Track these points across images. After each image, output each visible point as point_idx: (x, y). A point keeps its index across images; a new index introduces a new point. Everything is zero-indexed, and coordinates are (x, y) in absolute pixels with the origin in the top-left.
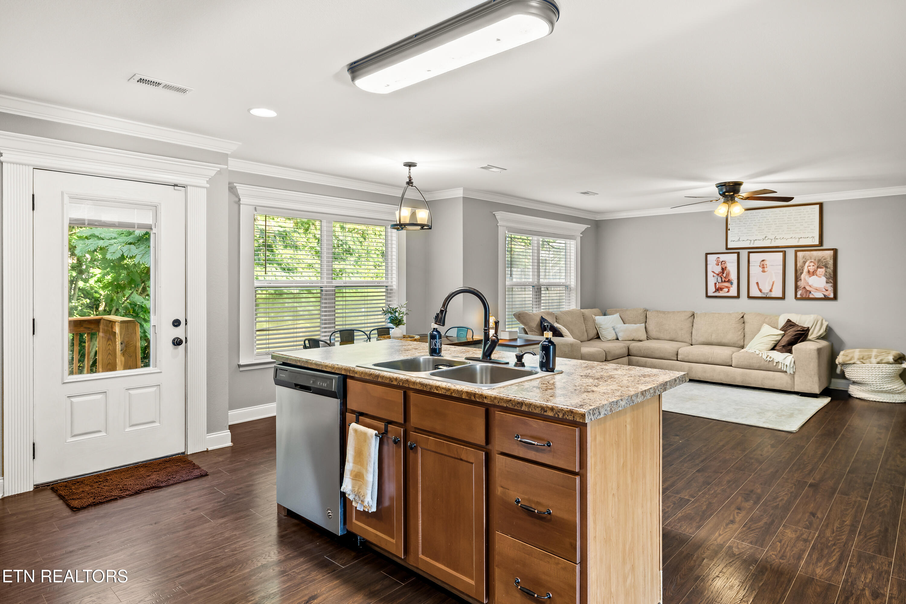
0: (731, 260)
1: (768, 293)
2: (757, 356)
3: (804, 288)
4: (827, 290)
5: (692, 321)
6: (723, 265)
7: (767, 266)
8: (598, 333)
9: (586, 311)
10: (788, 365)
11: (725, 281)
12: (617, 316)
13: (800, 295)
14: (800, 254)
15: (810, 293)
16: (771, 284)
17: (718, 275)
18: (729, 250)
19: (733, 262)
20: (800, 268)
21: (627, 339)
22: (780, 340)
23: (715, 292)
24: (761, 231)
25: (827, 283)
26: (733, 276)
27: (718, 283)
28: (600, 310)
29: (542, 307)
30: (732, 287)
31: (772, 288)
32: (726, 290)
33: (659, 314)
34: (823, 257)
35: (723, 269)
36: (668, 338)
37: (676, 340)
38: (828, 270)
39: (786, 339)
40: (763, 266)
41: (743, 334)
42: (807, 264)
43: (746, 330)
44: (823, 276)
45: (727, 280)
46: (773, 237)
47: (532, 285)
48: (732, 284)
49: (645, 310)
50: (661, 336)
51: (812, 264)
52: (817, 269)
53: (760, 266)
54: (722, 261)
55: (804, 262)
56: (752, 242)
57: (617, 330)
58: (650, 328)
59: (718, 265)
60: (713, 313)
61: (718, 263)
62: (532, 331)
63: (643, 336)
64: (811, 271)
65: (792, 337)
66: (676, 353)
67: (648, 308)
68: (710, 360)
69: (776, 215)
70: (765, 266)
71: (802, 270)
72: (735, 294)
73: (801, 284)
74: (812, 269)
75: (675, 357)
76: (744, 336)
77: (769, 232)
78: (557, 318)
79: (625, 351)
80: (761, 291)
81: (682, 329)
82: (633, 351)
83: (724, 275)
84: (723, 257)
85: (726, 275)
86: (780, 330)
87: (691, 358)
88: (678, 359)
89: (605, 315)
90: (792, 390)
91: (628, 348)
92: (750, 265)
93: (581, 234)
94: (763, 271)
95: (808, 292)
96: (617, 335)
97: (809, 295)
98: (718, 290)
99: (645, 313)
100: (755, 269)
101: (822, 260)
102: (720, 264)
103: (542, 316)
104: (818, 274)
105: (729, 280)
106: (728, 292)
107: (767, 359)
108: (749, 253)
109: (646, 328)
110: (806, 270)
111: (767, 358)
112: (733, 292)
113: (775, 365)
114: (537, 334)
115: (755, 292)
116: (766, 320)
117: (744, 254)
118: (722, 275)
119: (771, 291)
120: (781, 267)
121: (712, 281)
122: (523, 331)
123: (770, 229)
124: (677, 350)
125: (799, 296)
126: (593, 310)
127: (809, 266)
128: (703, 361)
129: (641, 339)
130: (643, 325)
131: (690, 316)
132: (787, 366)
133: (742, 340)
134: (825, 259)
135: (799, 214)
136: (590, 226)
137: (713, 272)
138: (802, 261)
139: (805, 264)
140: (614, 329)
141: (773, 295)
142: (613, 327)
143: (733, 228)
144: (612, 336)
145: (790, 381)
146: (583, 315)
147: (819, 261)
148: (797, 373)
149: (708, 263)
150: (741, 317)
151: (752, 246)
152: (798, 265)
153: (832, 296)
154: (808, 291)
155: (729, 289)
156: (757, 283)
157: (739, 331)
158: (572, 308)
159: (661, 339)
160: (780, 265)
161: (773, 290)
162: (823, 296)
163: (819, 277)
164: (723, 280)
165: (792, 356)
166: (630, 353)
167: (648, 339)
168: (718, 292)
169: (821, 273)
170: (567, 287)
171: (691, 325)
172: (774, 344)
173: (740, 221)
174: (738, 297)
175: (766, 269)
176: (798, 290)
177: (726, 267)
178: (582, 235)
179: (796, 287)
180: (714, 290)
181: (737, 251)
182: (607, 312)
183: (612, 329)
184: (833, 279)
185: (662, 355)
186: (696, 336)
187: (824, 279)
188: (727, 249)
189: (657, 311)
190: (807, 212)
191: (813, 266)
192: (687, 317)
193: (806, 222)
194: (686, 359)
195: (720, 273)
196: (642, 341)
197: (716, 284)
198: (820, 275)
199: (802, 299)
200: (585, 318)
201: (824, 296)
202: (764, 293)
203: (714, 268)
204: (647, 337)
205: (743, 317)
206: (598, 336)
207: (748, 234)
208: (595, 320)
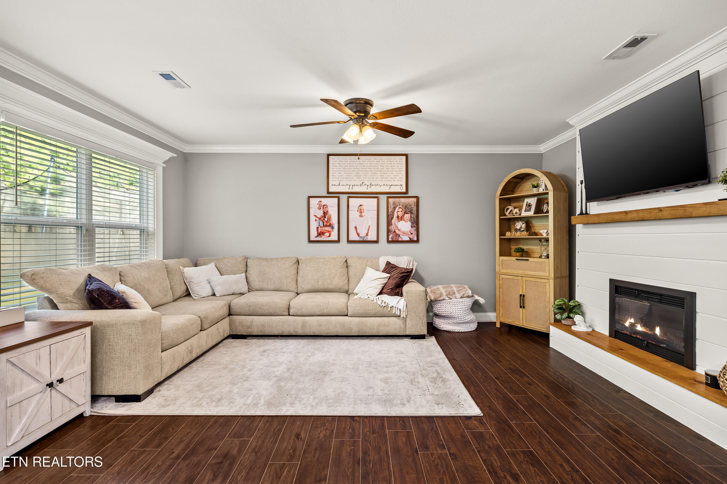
0: (332, 203)
1: (364, 237)
2: (372, 302)
3: (395, 231)
4: (412, 234)
5: (296, 267)
6: (325, 209)
7: (364, 211)
8: (187, 289)
9: (171, 262)
10: (402, 309)
11: (326, 226)
12: (212, 266)
13: (392, 238)
14: (391, 200)
15: (399, 236)
16: (368, 228)
17: (320, 219)
18: (330, 194)
19: (334, 206)
20: (391, 213)
21: (226, 293)
22: (387, 283)
23: (317, 236)
24: (359, 177)
25: (412, 227)
26: (334, 221)
27: (320, 227)
28: (191, 260)
29: (97, 260)
30: (333, 231)
31: (368, 232)
32: (327, 234)
33: (262, 262)
34: (409, 203)
35: (325, 213)
36: (272, 287)
37: (282, 289)
38: (413, 216)
39: (393, 282)
40: (360, 211)
41: (347, 278)
42: (396, 210)
43: (350, 274)
44: (409, 221)
45: (328, 224)
46: (368, 183)
47: (77, 225)
48: (333, 228)
49: (245, 258)
50: (265, 286)
51: (400, 210)
52: (404, 215)
53: (358, 211)
54: (324, 205)
55: (394, 207)
56: (351, 186)
57: (213, 284)
58: (251, 279)
59: (320, 209)
60: (318, 258)
61: (320, 207)
62: (65, 301)
63: (244, 288)
64: (400, 216)
65: (399, 280)
66: (288, 307)
67: (248, 255)
68: (325, 312)
69: (371, 163)
70: (362, 211)
71: (393, 215)
72: (336, 239)
73: (392, 228)
74: (400, 214)
75: (286, 312)
76: (348, 281)
77: (366, 178)
78: (122, 274)
79: (225, 311)
80: (358, 235)
81: (287, 277)
82: (235, 309)
83: (326, 219)
84: (325, 201)
85: (328, 219)
86: (383, 272)
87: (305, 311)
88: (290, 314)
89: (196, 265)
90: (405, 334)
91: (229, 306)
92: (350, 209)
93: (163, 163)
94: (361, 216)
95: (398, 236)
96: (213, 290)
97: (398, 239)
98: (320, 234)
99: (246, 261)
100: (354, 214)
101: (408, 206)
102: (322, 208)
103: (90, 275)
104: (405, 219)
105: (330, 224)
106: (329, 236)
107: (382, 305)
108: (349, 197)
109: (246, 278)
110: (395, 215)
111: (381, 303)
112: (334, 237)
113: (389, 310)
114: (76, 305)
115: (353, 236)
116: (369, 263)
117: (344, 198)
118: (324, 219)
119: (367, 235)
120: (376, 212)
121: (314, 225)
122: (46, 303)
123: (366, 176)
124: (288, 304)
125: (390, 239)
126: (181, 260)
127: (398, 212)
128: (318, 313)
129: (242, 291)
130: (244, 274)
131: (295, 262)
132: (400, 309)
133: (347, 285)
134: (410, 206)
135: (390, 163)
136: (176, 155)
137: (315, 216)
138: (392, 207)
139: (395, 210)
140: (209, 283)
141: (369, 238)
142: (207, 280)
143: (334, 172)
144: (207, 291)
145: (402, 326)
146: (166, 268)
147: (406, 207)
148: (408, 316)
149: (311, 207)
150: (345, 261)
151: (350, 191)
152: (390, 211)
153: (415, 239)
154: (397, 234)
155: (330, 234)
156: (356, 227)
157: (344, 275)
158: (149, 259)
159: (264, 289)
160: (375, 210)
161: (369, 234)
162: (408, 239)
163: (406, 222)
164: (325, 224)
165: (403, 299)
166: (232, 312)
167: (250, 290)
168: (320, 236)
169: (407, 218)
170: (143, 231)
171: (296, 272)
172: (382, 288)
173: (340, 166)
174: (338, 241)
175: (363, 214)
176: (389, 233)
177: (327, 211)
178: (165, 165)
179: (388, 231)
180: (316, 235)
181: (336, 195)
182: (198, 262)
183: (207, 282)
184: (416, 223)
185: (272, 311)
186: (302, 284)
187: (409, 224)
188: (328, 193)
189: (259, 259)
190: (396, 161)
191: (401, 211)
192: (292, 264)
193: (396, 171)
194: (299, 312)
195: (322, 217)
196: (244, 294)
197: (318, 228)
198: (406, 220)
199: (393, 242)
200: (169, 271)
201: (410, 239)
202: (361, 237)
203: (315, 212)
204: (248, 288)
205: (346, 260)
206: (187, 293)
207: (348, 179)
208: (184, 273)
